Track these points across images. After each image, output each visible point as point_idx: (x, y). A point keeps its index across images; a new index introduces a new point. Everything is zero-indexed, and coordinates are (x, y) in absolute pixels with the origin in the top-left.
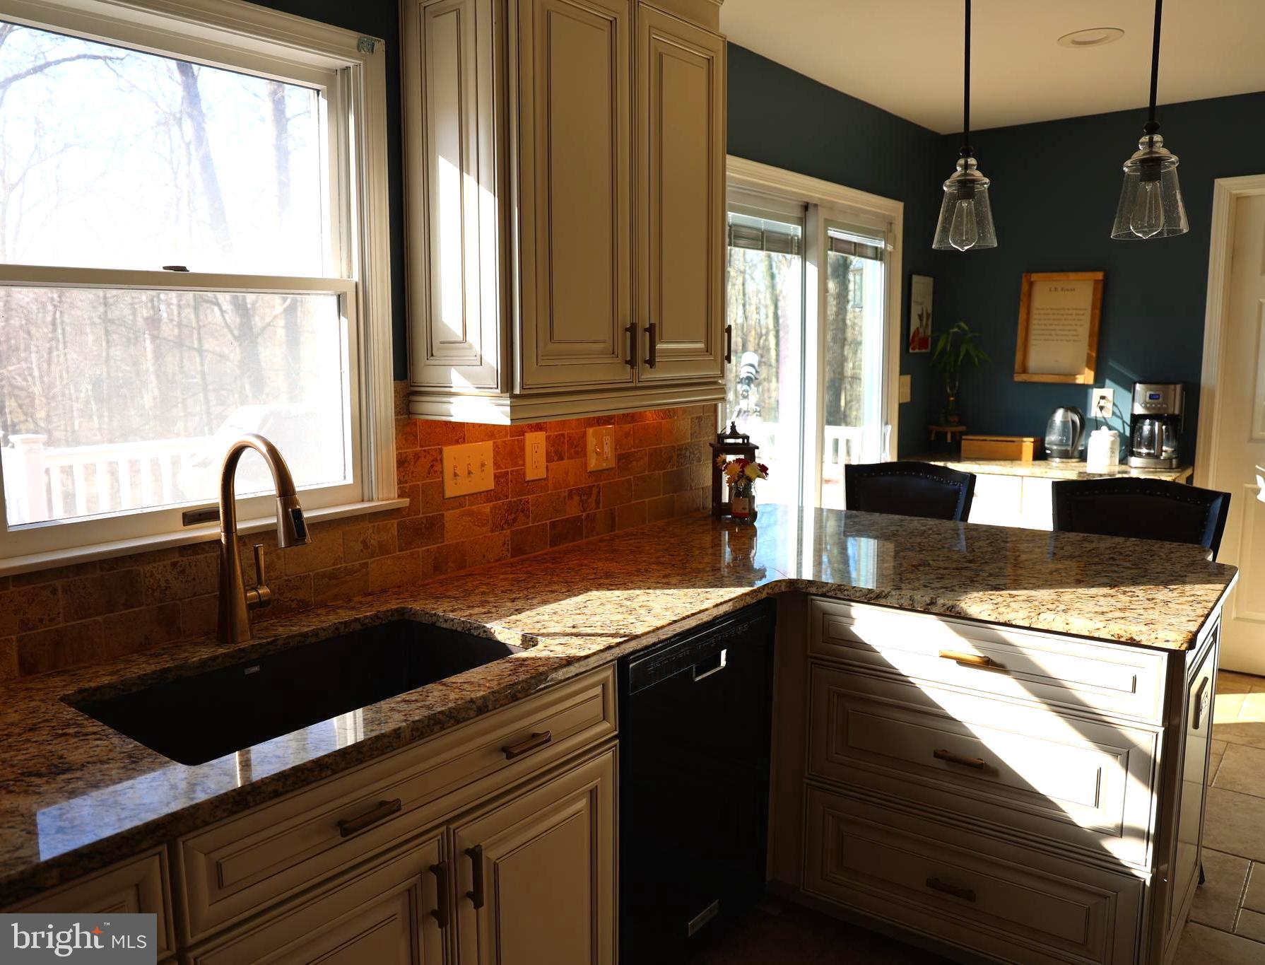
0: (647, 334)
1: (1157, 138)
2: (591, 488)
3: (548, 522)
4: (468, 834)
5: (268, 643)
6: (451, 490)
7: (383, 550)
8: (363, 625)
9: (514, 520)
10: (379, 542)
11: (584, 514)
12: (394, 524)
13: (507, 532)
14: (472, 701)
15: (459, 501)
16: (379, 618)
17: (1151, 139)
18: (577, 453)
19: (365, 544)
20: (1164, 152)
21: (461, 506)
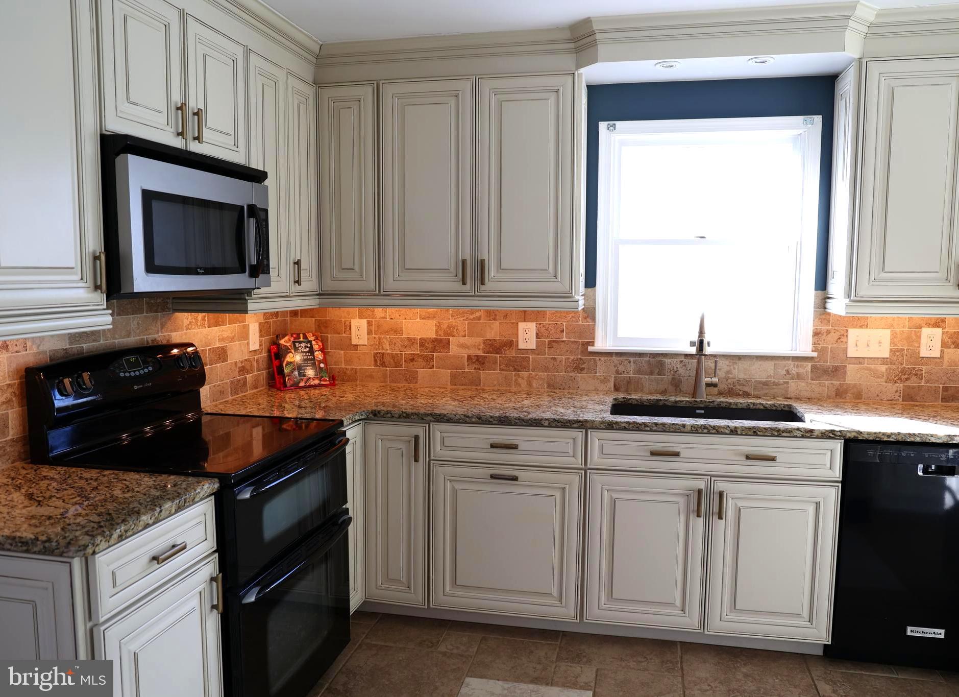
3: (940, 386)
5: (709, 402)
6: (852, 353)
7: (799, 377)
8: (764, 407)
9: (908, 379)
10: (797, 373)
12: (809, 365)
13: (900, 385)
15: (859, 360)
16: (775, 406)
19: (788, 372)
21: (860, 363)
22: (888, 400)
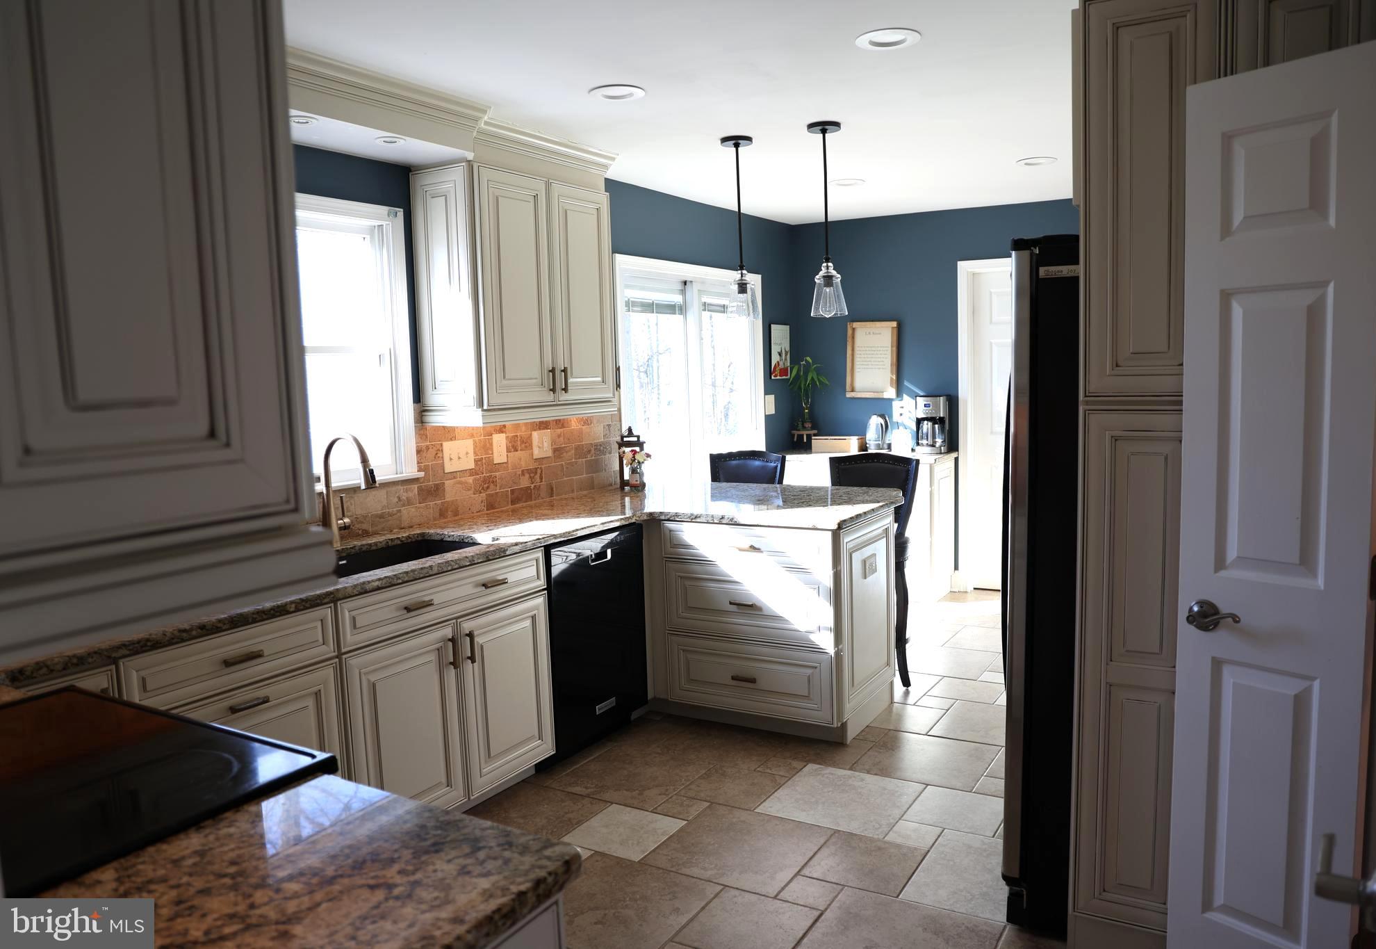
0: (563, 373)
1: (830, 264)
2: (536, 469)
3: (509, 489)
4: (467, 626)
5: (351, 548)
6: (448, 468)
7: (409, 502)
8: (401, 541)
9: (488, 488)
10: (407, 498)
11: (532, 486)
12: (415, 487)
13: (483, 495)
14: (466, 557)
15: (453, 475)
16: (410, 538)
17: (827, 265)
18: (526, 447)
19: (399, 498)
20: (834, 273)
21: (455, 478)
22: (477, 512)
